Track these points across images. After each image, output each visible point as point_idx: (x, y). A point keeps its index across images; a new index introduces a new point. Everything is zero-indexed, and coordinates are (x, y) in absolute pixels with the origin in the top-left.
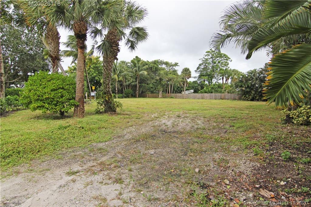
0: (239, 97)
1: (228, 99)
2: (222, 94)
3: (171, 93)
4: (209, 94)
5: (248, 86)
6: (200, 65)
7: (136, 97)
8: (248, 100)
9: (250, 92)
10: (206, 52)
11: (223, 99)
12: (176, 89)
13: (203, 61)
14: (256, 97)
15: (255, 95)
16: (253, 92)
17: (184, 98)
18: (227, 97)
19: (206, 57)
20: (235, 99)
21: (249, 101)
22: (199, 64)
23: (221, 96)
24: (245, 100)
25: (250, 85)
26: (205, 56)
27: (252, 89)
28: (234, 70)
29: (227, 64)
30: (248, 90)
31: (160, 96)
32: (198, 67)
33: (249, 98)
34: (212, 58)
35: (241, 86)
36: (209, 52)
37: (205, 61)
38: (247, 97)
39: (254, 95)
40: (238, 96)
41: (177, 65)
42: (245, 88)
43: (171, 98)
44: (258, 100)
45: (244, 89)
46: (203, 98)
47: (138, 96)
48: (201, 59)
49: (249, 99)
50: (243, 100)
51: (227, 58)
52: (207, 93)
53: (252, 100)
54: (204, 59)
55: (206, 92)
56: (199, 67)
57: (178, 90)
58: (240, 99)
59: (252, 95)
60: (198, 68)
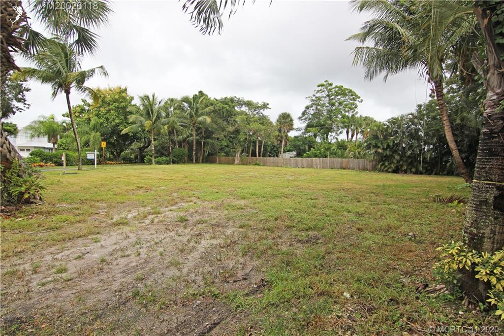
0: (373, 164)
1: (353, 169)
2: (344, 159)
3: (259, 156)
4: (321, 159)
5: (388, 146)
6: (307, 108)
7: (199, 163)
8: (387, 171)
9: (392, 156)
10: (319, 86)
11: (344, 169)
12: (269, 149)
13: (313, 100)
14: (402, 166)
15: (401, 163)
16: (397, 157)
17: (280, 165)
18: (351, 166)
19: (318, 95)
20: (365, 169)
21: (389, 172)
22: (306, 106)
23: (341, 163)
24: (383, 171)
25: (391, 144)
26: (316, 92)
27: (396, 152)
28: (366, 117)
29: (353, 107)
30: (388, 153)
31: (236, 161)
32: (303, 111)
33: (391, 167)
34: (328, 96)
35: (376, 146)
36: (322, 85)
37: (316, 102)
38: (386, 166)
39: (398, 162)
40: (371, 164)
41: (267, 108)
42: (384, 149)
43: (256, 164)
44: (406, 172)
45: (380, 151)
46: (310, 166)
47: (201, 161)
48: (309, 97)
49: (390, 170)
50: (379, 171)
51: (355, 97)
52: (319, 157)
53: (396, 171)
54: (314, 98)
55: (316, 156)
56: (305, 111)
57: (274, 152)
58: (374, 169)
59: (395, 161)
60: (304, 114)
